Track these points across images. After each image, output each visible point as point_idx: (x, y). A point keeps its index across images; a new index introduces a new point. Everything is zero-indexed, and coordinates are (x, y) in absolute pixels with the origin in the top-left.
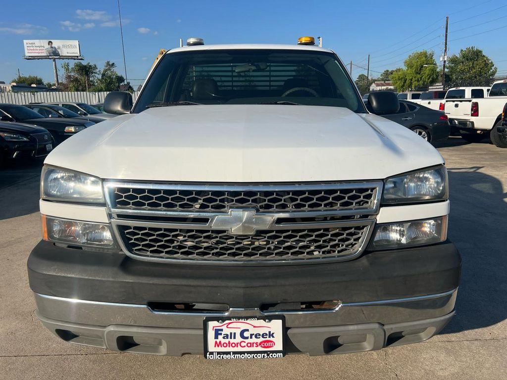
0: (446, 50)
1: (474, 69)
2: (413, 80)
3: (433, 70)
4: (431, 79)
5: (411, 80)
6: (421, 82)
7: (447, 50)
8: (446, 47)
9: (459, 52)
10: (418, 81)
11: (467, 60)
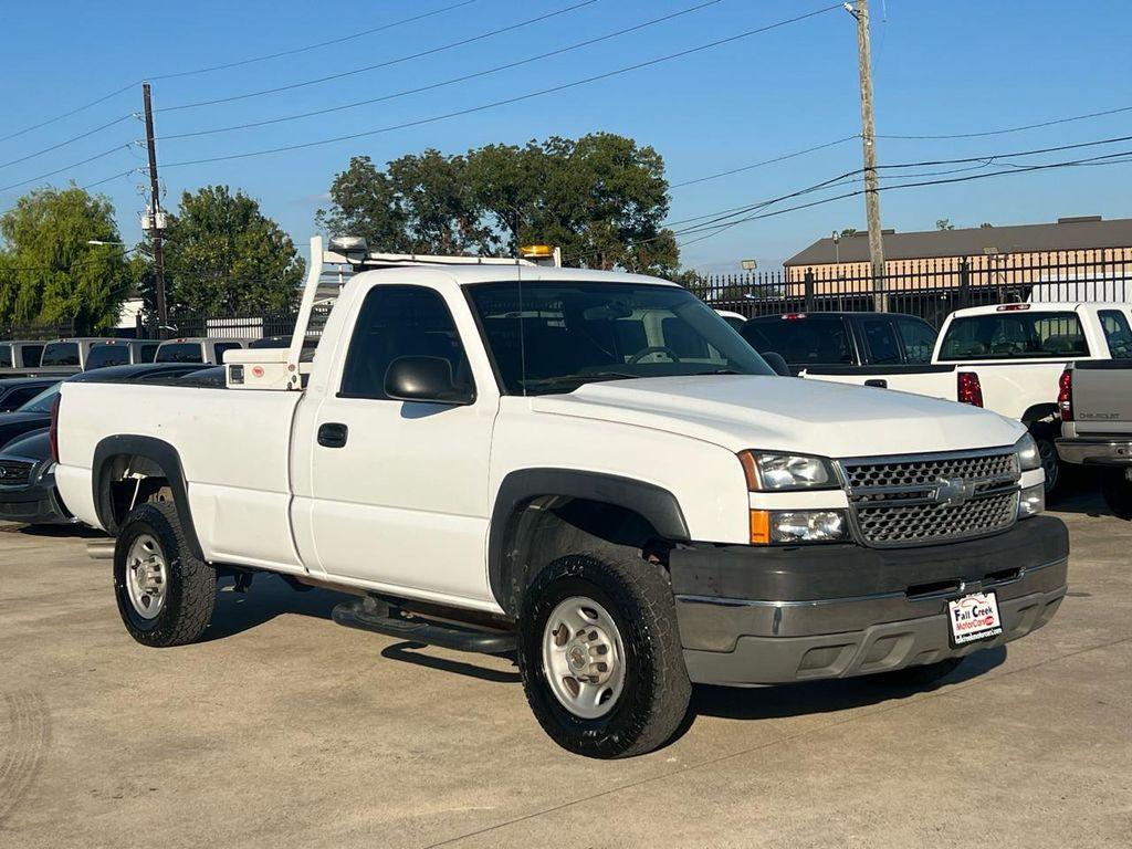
0: (155, 195)
1: (237, 257)
2: (49, 289)
3: (115, 262)
4: (107, 290)
5: (40, 289)
6: (75, 300)
7: (161, 194)
8: (155, 184)
9: (181, 202)
10: (65, 295)
11: (209, 227)
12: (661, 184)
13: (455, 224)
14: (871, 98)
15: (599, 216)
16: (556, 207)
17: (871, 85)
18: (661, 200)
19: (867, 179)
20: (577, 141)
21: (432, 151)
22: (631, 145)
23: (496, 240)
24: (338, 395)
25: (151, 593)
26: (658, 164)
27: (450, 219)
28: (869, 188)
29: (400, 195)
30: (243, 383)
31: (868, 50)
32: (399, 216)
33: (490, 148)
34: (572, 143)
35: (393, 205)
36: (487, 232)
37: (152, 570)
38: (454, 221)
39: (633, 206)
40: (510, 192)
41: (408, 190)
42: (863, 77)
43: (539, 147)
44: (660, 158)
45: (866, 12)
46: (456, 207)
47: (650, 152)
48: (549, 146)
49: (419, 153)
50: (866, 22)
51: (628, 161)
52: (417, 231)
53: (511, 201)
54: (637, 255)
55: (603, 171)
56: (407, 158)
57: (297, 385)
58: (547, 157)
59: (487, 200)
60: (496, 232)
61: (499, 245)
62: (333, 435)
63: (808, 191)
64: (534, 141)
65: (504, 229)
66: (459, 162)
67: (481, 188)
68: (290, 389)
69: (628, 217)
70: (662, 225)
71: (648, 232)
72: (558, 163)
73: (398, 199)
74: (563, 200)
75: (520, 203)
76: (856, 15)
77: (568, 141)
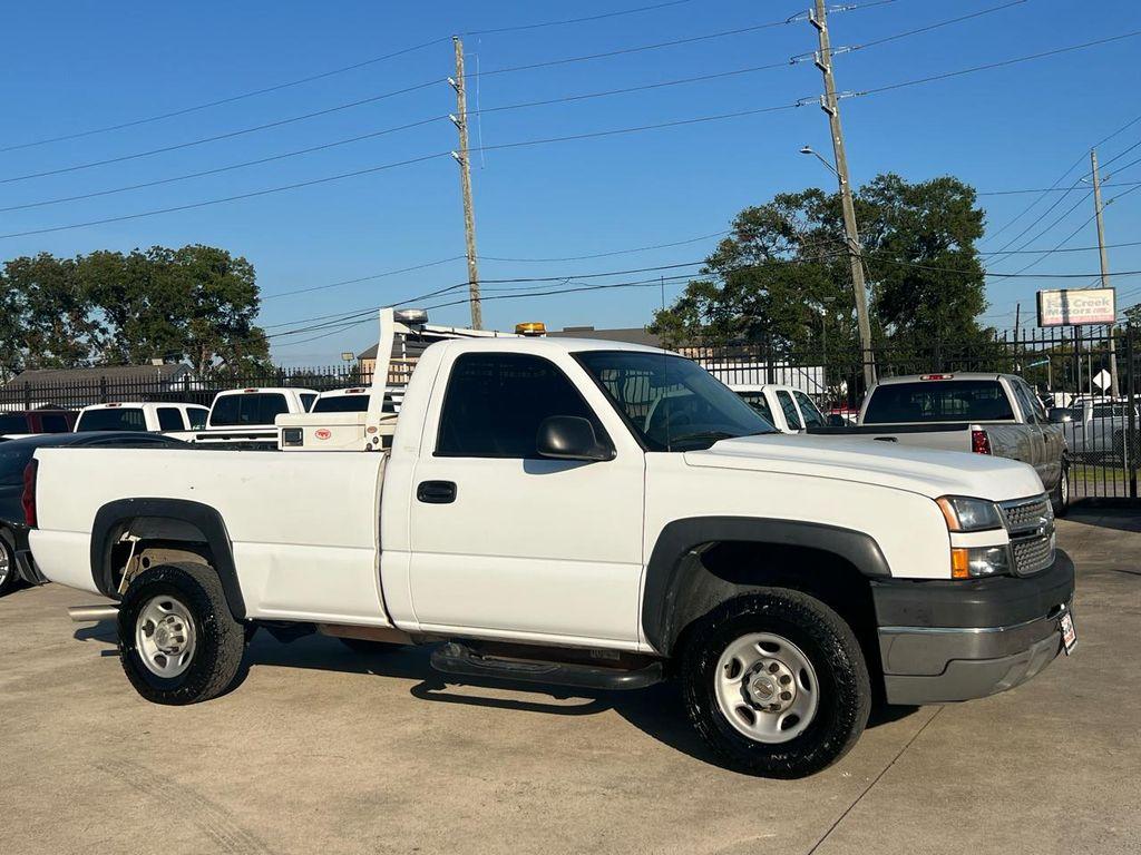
12: (253, 290)
13: (65, 317)
14: (474, 227)
15: (199, 313)
16: (161, 305)
17: (473, 217)
18: (253, 303)
19: (472, 290)
20: (177, 251)
21: (44, 254)
22: (226, 256)
23: (104, 331)
24: (434, 454)
25: (167, 653)
26: (251, 272)
27: (61, 313)
28: (473, 297)
29: (16, 290)
30: (302, 445)
31: (470, 191)
32: (14, 309)
33: (97, 255)
34: (173, 252)
35: (8, 300)
36: (95, 325)
37: (173, 629)
38: (67, 315)
39: (229, 306)
40: (119, 292)
41: (23, 287)
42: (466, 210)
43: (143, 253)
44: (252, 267)
45: (468, 160)
46: (68, 304)
47: (242, 262)
48: (151, 254)
49: (33, 254)
50: (468, 168)
51: (224, 270)
52: (30, 323)
53: (119, 299)
54: (233, 347)
55: (204, 278)
56: (22, 259)
57: (379, 446)
58: (151, 262)
59: (96, 298)
60: (104, 325)
61: (107, 336)
62: (438, 492)
63: (424, 298)
64: (137, 249)
65: (111, 322)
66: (70, 265)
67: (91, 288)
68: (369, 449)
69: (224, 315)
70: (255, 323)
71: (242, 330)
72: (162, 268)
73: (14, 294)
74: (167, 300)
75: (130, 300)
76: (461, 161)
77: (168, 250)
